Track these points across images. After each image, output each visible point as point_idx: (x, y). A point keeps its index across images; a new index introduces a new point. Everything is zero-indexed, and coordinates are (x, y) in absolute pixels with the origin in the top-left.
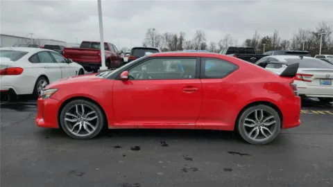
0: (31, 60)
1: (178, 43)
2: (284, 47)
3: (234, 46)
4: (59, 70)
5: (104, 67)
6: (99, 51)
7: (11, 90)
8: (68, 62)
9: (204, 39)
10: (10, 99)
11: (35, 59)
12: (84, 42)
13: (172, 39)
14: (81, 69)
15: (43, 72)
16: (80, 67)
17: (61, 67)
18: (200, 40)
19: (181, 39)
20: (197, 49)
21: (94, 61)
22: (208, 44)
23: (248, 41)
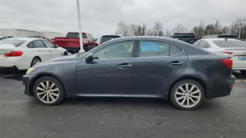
0: (28, 46)
1: (141, 32)
2: (225, 32)
3: (184, 32)
4: (49, 53)
5: (82, 50)
6: (79, 39)
7: (15, 67)
8: (56, 47)
9: (161, 28)
10: (14, 73)
11: (31, 45)
12: (69, 33)
13: (137, 29)
14: (66, 52)
15: (37, 54)
16: (65, 50)
17: (50, 51)
18: (158, 29)
19: (144, 28)
20: (155, 35)
21: (75, 46)
22: (164, 32)
23: (195, 29)
